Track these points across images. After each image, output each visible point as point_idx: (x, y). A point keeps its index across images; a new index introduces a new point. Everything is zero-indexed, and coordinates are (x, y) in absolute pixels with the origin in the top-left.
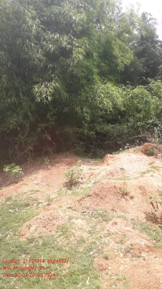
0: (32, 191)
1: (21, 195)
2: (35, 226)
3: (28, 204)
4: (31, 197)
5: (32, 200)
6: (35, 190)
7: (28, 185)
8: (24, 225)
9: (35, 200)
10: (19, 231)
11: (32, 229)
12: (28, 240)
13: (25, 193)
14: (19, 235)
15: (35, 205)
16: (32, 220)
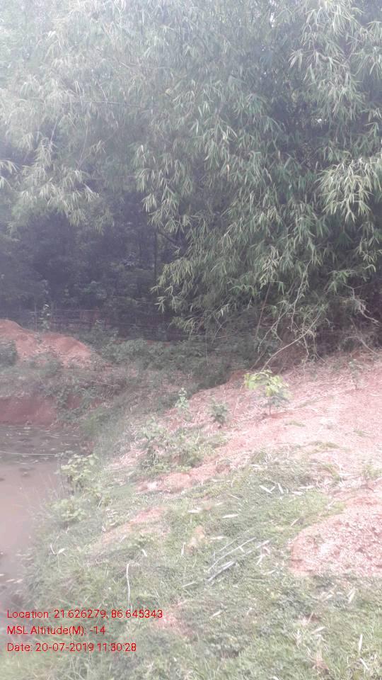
0: (317, 443)
1: (287, 450)
2: (331, 542)
3: (308, 478)
4: (315, 461)
5: (319, 470)
6: (324, 441)
7: (303, 426)
8: (301, 534)
9: (327, 469)
10: (289, 549)
11: (325, 549)
12: (315, 577)
13: (299, 447)
14: (288, 560)
15: (327, 481)
16: (323, 525)
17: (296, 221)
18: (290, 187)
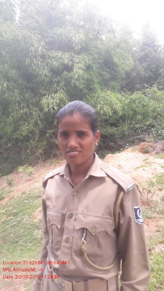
1: (33, 189)
3: (40, 196)
7: (39, 182)
10: (33, 215)
14: (33, 218)
17: (33, 113)
18: (30, 102)
